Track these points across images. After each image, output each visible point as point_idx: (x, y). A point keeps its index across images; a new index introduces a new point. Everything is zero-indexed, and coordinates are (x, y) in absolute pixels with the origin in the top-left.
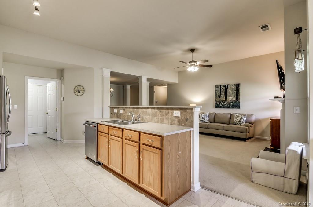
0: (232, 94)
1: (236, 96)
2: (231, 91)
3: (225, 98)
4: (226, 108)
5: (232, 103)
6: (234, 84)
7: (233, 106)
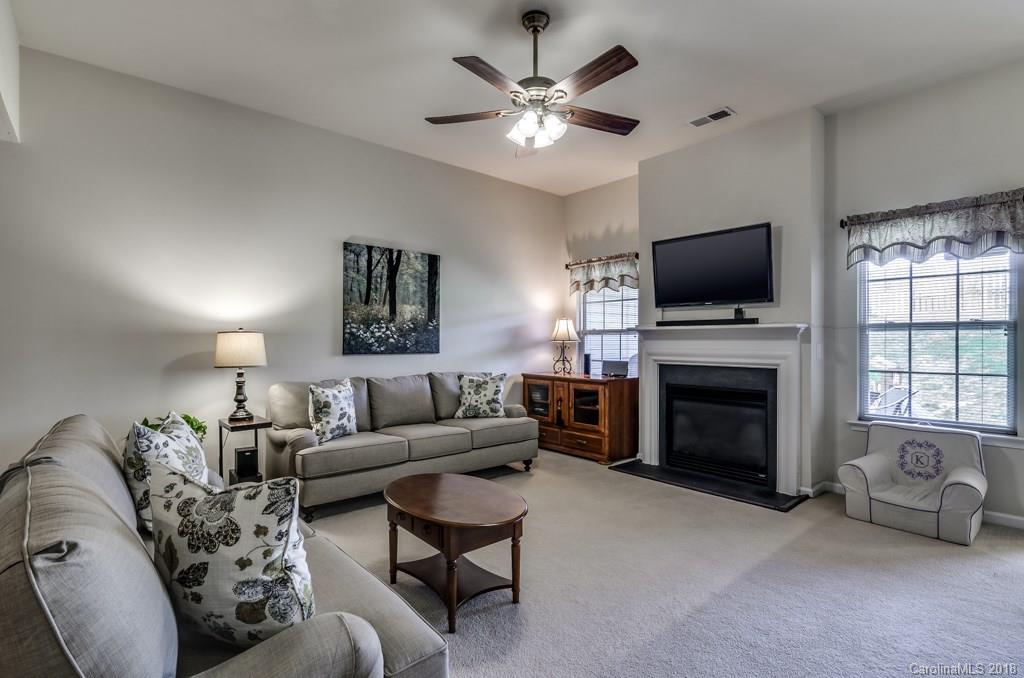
0: (415, 292)
1: (426, 304)
2: (411, 281)
3: (387, 307)
4: (392, 353)
5: (414, 330)
6: (423, 254)
7: (417, 342)
